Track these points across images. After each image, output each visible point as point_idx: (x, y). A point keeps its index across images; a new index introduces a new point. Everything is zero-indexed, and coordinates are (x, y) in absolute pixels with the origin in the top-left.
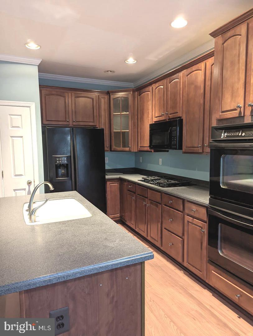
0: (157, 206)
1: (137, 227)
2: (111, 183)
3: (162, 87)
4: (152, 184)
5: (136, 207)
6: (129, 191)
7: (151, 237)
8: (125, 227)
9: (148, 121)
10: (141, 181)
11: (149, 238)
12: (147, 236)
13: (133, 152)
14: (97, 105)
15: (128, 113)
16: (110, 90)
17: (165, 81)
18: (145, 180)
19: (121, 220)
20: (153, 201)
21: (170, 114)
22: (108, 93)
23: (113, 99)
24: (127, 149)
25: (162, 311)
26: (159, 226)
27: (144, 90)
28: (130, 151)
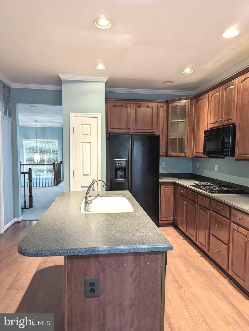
0: (205, 211)
1: (187, 231)
2: (165, 186)
3: (218, 94)
4: (203, 190)
5: (187, 212)
6: (181, 195)
7: (200, 242)
8: (177, 231)
9: (204, 127)
10: (193, 186)
11: (197, 243)
12: (196, 241)
13: (189, 158)
14: (156, 114)
15: (185, 120)
16: (168, 99)
17: (221, 88)
18: (197, 186)
19: (174, 223)
20: (202, 206)
21: (224, 121)
22: (167, 102)
23: (171, 107)
24: (183, 155)
25: (197, 310)
26: (207, 232)
27: (201, 98)
28: (185, 157)
